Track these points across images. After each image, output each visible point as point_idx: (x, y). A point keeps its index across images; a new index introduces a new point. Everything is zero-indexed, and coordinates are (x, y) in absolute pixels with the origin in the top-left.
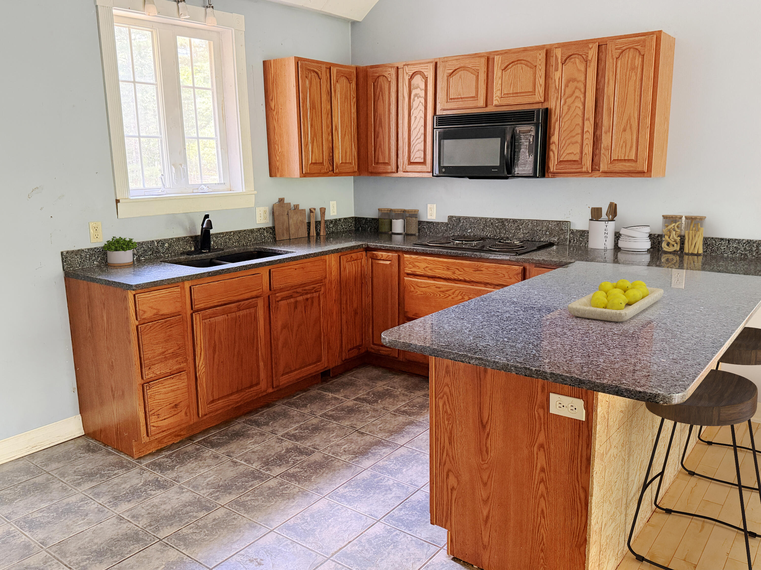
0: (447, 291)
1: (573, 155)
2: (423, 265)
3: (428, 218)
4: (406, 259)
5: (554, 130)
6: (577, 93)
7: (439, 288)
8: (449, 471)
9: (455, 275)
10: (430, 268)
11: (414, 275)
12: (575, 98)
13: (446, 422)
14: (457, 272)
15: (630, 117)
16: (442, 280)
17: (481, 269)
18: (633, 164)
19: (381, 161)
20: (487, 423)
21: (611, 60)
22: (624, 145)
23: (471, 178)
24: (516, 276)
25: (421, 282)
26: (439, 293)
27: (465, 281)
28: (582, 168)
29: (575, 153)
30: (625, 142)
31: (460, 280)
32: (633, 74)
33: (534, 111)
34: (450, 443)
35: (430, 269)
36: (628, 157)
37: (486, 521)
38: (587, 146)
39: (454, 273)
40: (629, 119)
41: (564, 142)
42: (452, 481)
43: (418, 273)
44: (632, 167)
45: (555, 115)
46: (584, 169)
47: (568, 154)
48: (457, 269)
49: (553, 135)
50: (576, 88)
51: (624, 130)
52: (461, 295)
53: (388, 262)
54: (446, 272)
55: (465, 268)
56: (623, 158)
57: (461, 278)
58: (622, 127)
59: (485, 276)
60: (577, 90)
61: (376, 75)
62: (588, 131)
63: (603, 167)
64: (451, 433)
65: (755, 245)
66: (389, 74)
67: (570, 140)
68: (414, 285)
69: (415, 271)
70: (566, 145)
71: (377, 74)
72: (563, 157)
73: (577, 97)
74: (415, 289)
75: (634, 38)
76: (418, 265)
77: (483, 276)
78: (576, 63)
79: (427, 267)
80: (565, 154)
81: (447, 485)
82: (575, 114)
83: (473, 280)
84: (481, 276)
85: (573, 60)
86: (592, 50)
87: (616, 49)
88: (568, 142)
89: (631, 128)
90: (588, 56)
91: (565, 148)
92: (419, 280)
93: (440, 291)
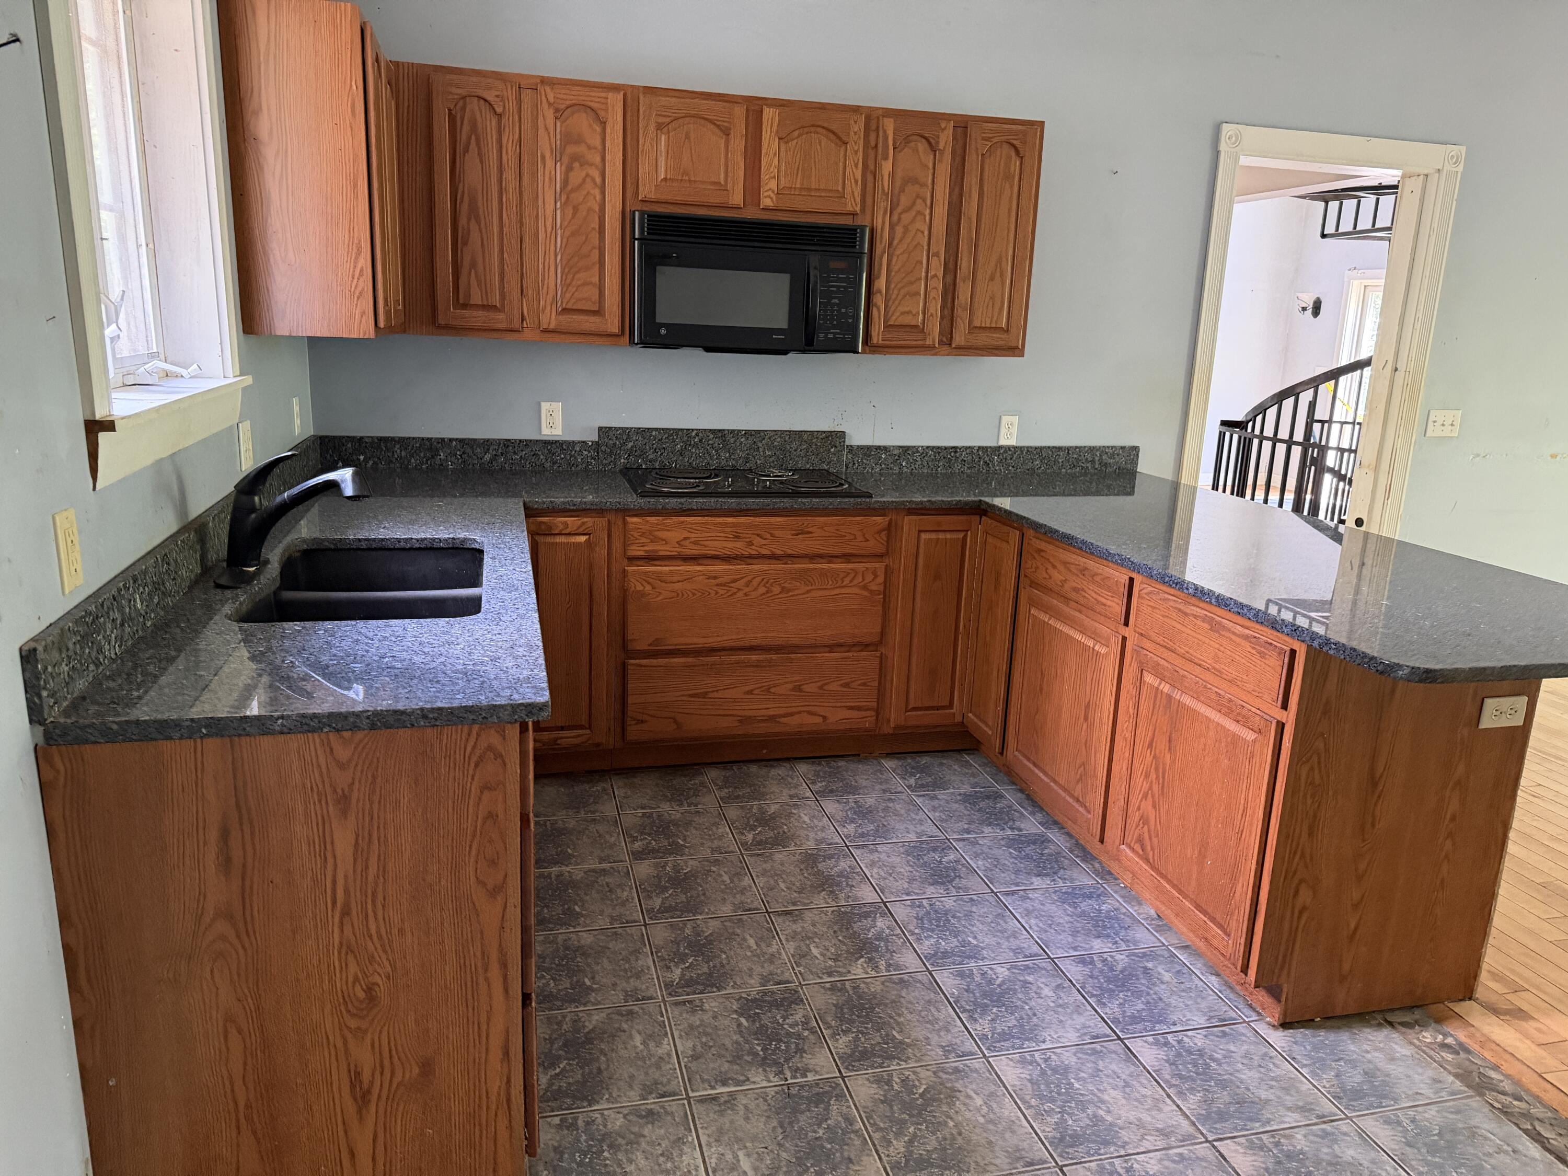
0: (734, 581)
1: (910, 317)
2: (675, 535)
3: (543, 433)
4: (631, 526)
5: (880, 269)
6: (919, 205)
7: (715, 578)
8: (1301, 881)
9: (753, 547)
10: (693, 540)
11: (650, 559)
12: (916, 216)
13: (1309, 801)
14: (757, 541)
15: (1000, 258)
16: (718, 562)
17: (810, 530)
18: (1004, 336)
19: (476, 299)
20: (1381, 776)
21: (974, 156)
22: (991, 305)
23: (708, 349)
24: (877, 536)
25: (671, 572)
26: (715, 588)
27: (773, 557)
28: (925, 339)
29: (914, 312)
30: (992, 298)
31: (763, 557)
32: (1007, 185)
33: (856, 230)
34: (1310, 834)
35: (695, 543)
36: (996, 323)
37: (1351, 938)
38: (934, 301)
39: (750, 544)
40: (999, 261)
41: (896, 292)
42: (1305, 896)
43: (661, 553)
44: (1002, 339)
45: (881, 241)
46: (929, 342)
47: (903, 313)
48: (758, 535)
49: (879, 277)
50: (918, 197)
51: (992, 279)
52: (764, 586)
53: (583, 539)
54: (730, 545)
55: (776, 533)
56: (988, 325)
57: (764, 552)
58: (989, 272)
59: (818, 542)
60: (919, 201)
61: (455, 90)
62: (935, 276)
63: (959, 338)
64: (1315, 816)
65: (1098, 454)
66: (497, 96)
67: (906, 289)
68: (651, 580)
69: (653, 551)
70: (900, 297)
71: (463, 92)
72: (894, 318)
73: (919, 213)
74: (654, 588)
75: (1009, 126)
76: (664, 537)
77: (811, 542)
78: (917, 151)
79: (685, 539)
80: (898, 314)
81: (1293, 908)
82: (914, 243)
83: (790, 552)
84: (807, 543)
85: (912, 144)
86: (946, 132)
87: (984, 139)
88: (903, 292)
89: (1002, 275)
90: (938, 143)
91: (897, 302)
92: (667, 569)
93: (717, 585)
